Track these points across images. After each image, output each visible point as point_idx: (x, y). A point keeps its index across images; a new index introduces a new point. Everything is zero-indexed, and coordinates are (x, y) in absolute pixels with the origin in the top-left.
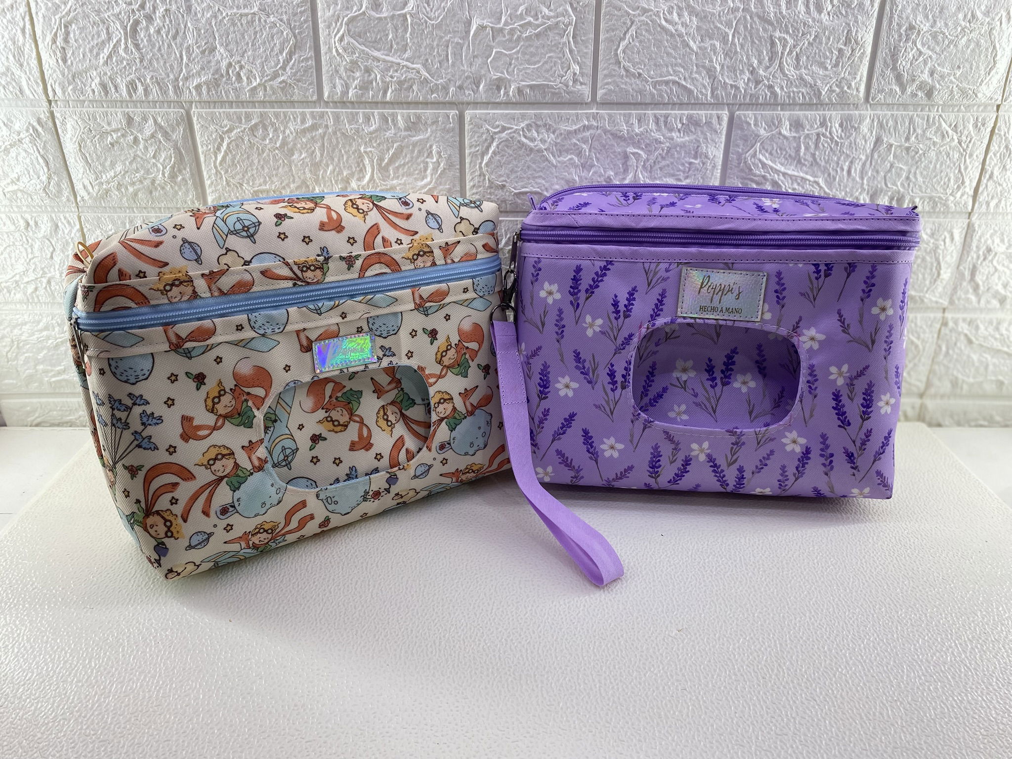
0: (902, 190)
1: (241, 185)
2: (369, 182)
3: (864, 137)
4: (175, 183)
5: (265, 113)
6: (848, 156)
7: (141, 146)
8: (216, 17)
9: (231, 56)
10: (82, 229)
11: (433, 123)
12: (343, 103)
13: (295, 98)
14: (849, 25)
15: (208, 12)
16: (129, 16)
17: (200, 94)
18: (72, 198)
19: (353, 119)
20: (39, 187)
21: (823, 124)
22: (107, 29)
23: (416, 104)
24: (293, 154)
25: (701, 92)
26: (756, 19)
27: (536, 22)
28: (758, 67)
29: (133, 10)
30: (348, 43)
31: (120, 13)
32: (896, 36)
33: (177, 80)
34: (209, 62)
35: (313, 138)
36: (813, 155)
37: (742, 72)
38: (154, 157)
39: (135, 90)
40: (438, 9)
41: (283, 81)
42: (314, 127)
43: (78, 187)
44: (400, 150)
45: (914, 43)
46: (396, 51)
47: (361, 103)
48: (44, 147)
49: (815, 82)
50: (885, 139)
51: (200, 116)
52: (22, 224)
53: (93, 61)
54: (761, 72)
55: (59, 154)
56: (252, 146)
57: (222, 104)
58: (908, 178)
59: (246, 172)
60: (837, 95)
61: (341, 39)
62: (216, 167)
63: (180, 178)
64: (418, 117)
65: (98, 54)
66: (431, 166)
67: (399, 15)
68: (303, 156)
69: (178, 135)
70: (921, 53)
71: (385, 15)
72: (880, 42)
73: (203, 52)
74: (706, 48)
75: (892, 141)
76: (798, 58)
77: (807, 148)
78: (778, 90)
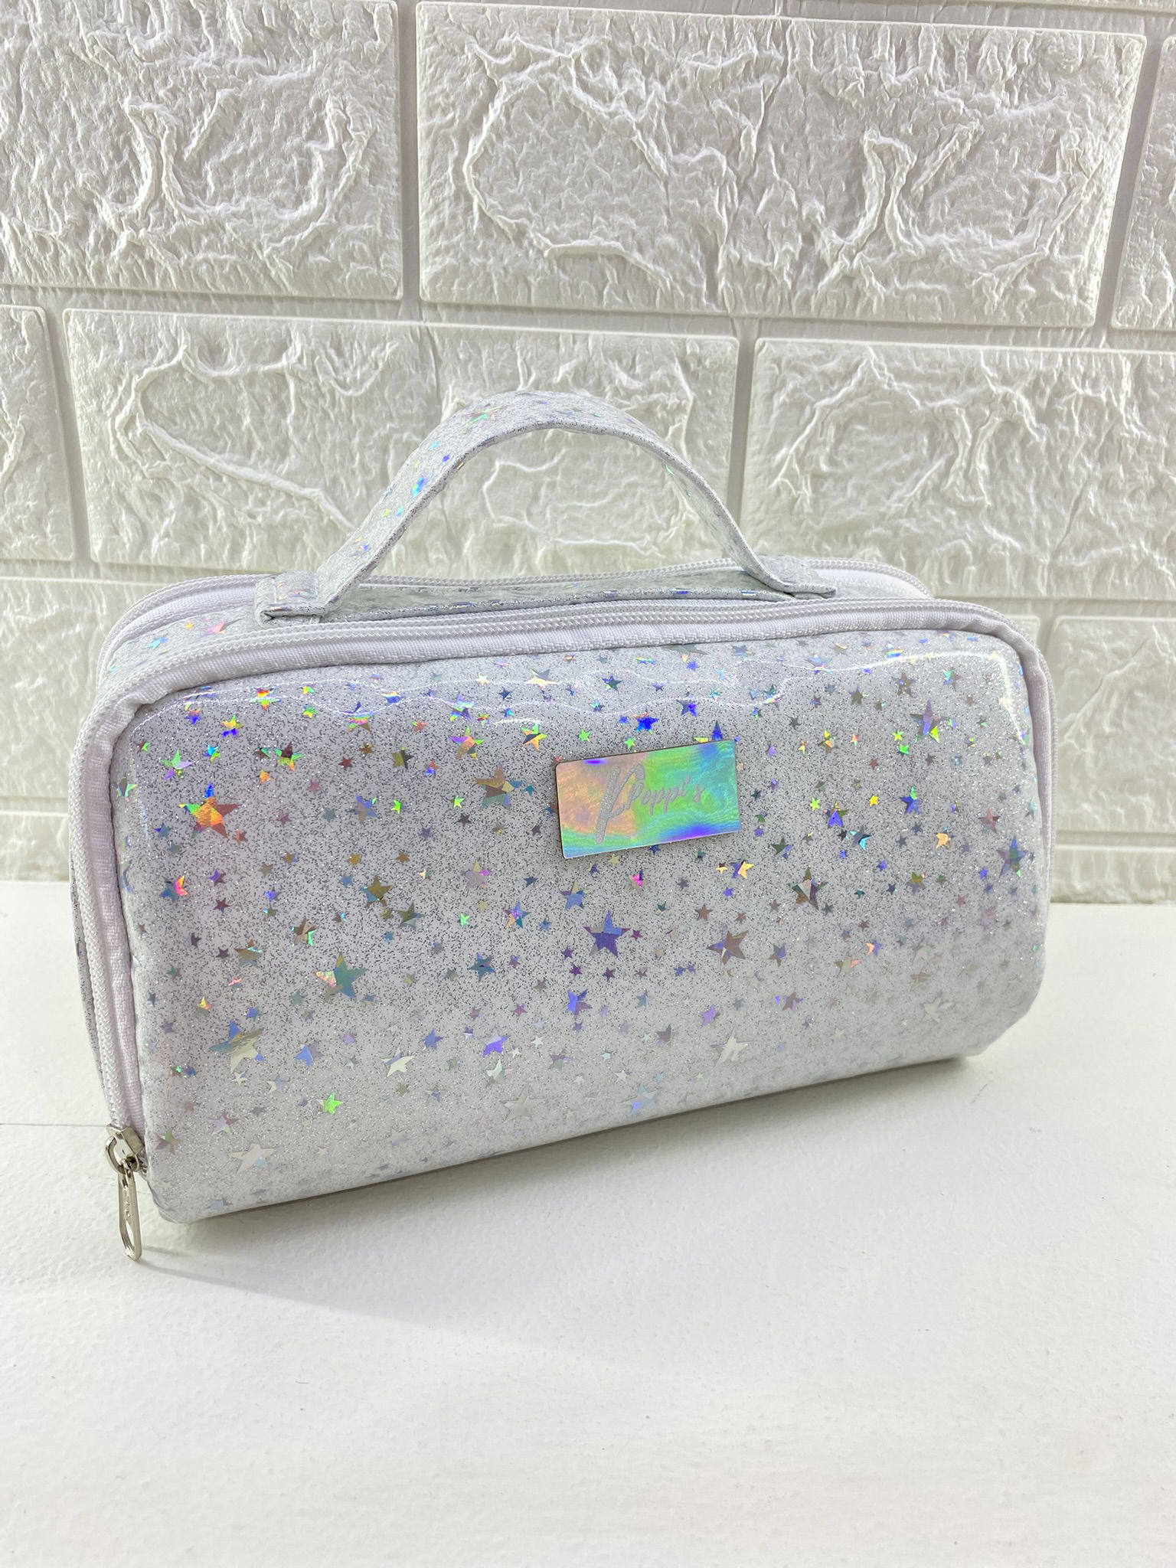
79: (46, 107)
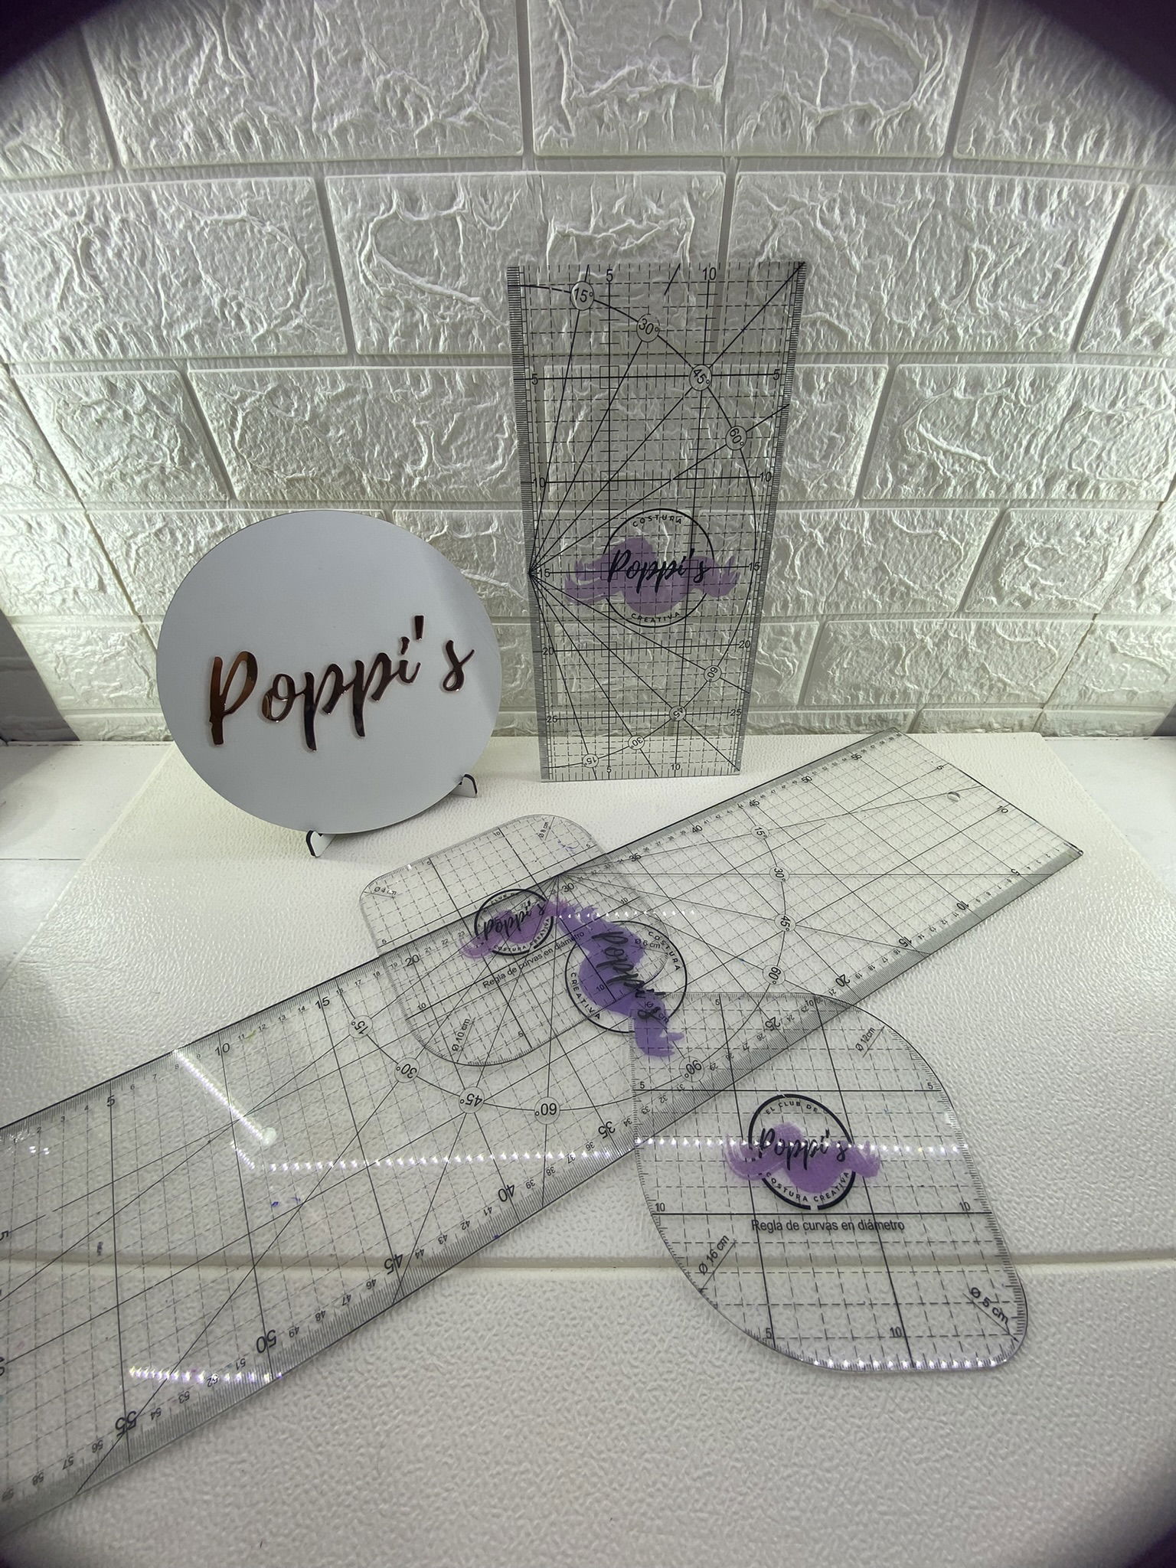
0: (1087, 472)
1: (271, 472)
2: (427, 466)
3: (1058, 400)
4: (190, 471)
5: (284, 373)
6: (1031, 426)
7: (136, 423)
8: (191, 228)
9: (224, 288)
10: (94, 531)
11: (502, 385)
12: (382, 358)
13: (318, 351)
14: (1075, 232)
15: (179, 220)
16: (75, 235)
17: (192, 347)
18: (71, 492)
19: (397, 381)
20: (27, 480)
21: (1010, 383)
22: (52, 255)
23: (478, 358)
24: (328, 431)
25: (858, 336)
26: (949, 219)
27: (639, 227)
28: (941, 297)
29: (78, 224)
30: (379, 265)
31: (63, 229)
32: (1135, 254)
33: (157, 327)
34: (195, 299)
35: (349, 407)
36: (988, 426)
37: (917, 305)
38: (155, 437)
39: (108, 344)
40: (499, 207)
41: (299, 326)
42: (349, 393)
43: (74, 477)
44: (462, 422)
45: (1157, 265)
46: (446, 276)
47: (406, 356)
48: (18, 428)
49: (1013, 320)
50: (1085, 404)
51: (199, 379)
52: (24, 528)
53: (44, 304)
54: (943, 304)
55: (38, 437)
56: (274, 419)
57: (225, 361)
58: (1099, 457)
59: (274, 454)
60: (1038, 340)
61: (369, 259)
62: (235, 449)
63: (193, 464)
64: (481, 376)
65: (48, 294)
66: (502, 444)
67: (446, 218)
68: (341, 432)
69: (177, 406)
70: (1161, 280)
71: (425, 217)
72: (1112, 262)
73: (184, 284)
74: (873, 268)
75: (1092, 407)
76: (996, 284)
77: (981, 417)
78: (960, 332)
79: (378, 423)
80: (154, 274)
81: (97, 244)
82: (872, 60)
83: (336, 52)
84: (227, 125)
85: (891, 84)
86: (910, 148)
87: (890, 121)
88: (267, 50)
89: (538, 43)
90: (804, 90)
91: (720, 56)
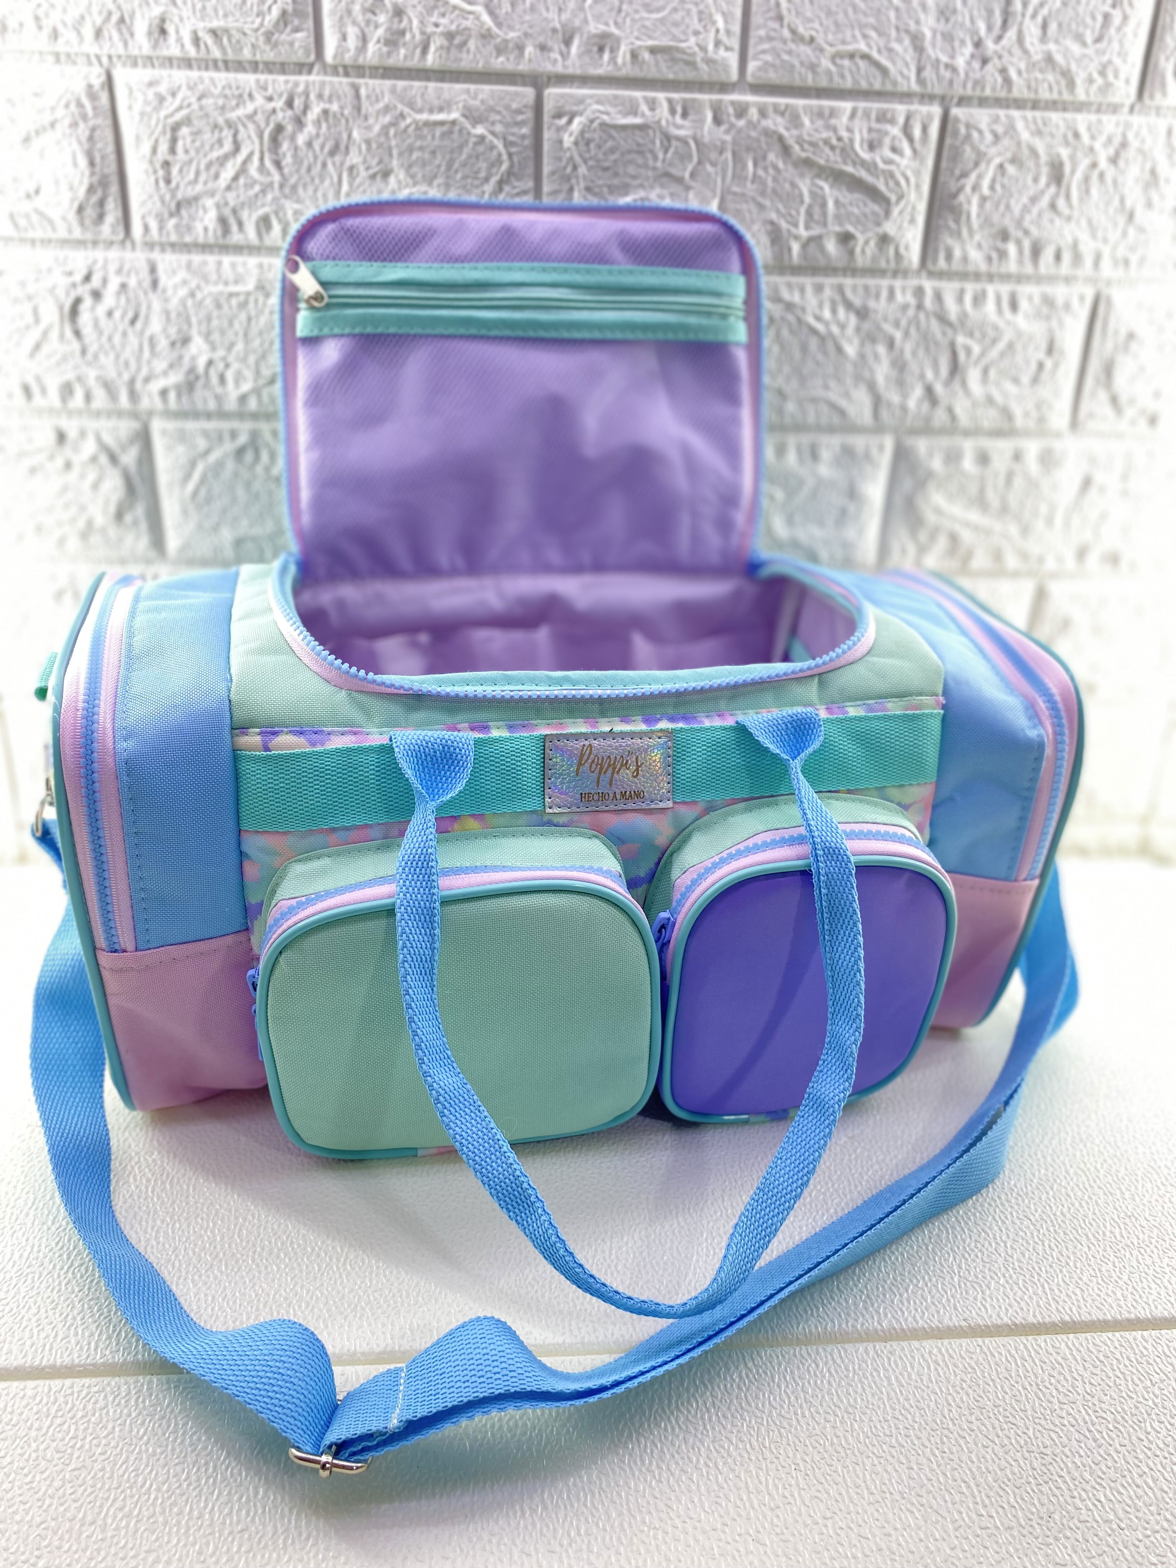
80: (142, 333)
81: (88, 302)
82: (846, 197)
83: (367, 169)
84: (250, 216)
85: (865, 215)
86: (888, 261)
87: (867, 242)
88: (302, 162)
89: (553, 173)
90: (789, 219)
91: (714, 191)
